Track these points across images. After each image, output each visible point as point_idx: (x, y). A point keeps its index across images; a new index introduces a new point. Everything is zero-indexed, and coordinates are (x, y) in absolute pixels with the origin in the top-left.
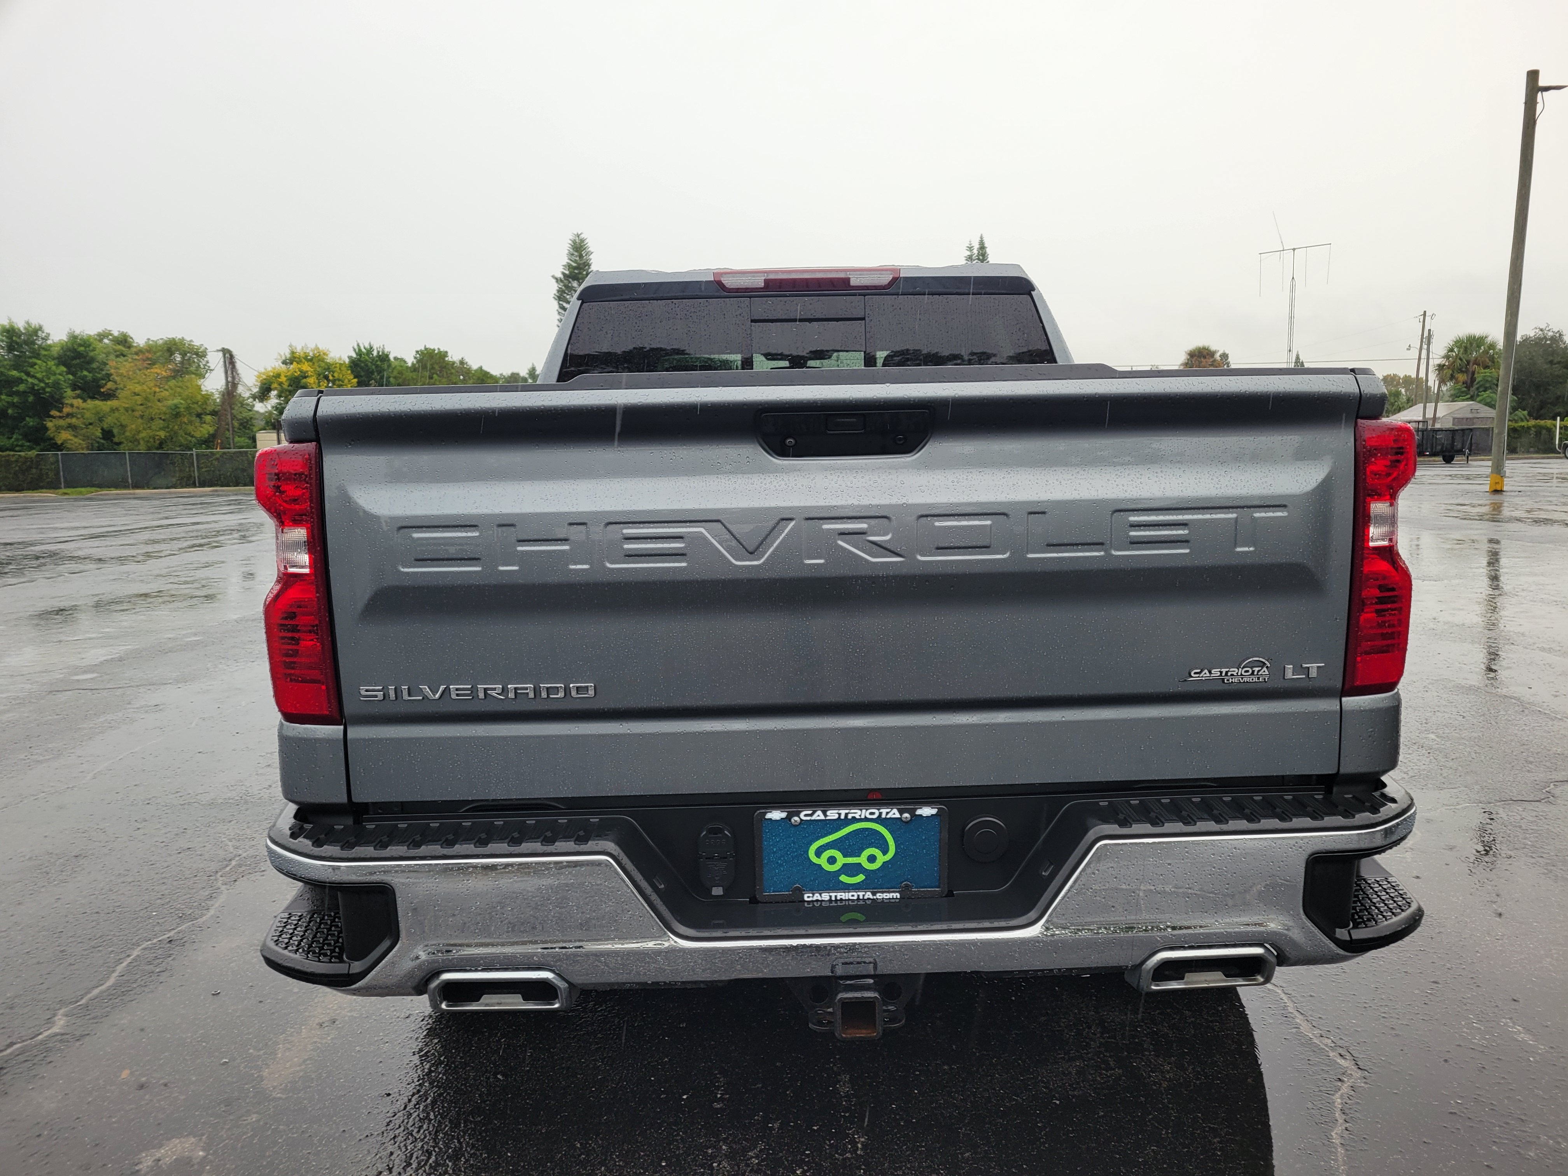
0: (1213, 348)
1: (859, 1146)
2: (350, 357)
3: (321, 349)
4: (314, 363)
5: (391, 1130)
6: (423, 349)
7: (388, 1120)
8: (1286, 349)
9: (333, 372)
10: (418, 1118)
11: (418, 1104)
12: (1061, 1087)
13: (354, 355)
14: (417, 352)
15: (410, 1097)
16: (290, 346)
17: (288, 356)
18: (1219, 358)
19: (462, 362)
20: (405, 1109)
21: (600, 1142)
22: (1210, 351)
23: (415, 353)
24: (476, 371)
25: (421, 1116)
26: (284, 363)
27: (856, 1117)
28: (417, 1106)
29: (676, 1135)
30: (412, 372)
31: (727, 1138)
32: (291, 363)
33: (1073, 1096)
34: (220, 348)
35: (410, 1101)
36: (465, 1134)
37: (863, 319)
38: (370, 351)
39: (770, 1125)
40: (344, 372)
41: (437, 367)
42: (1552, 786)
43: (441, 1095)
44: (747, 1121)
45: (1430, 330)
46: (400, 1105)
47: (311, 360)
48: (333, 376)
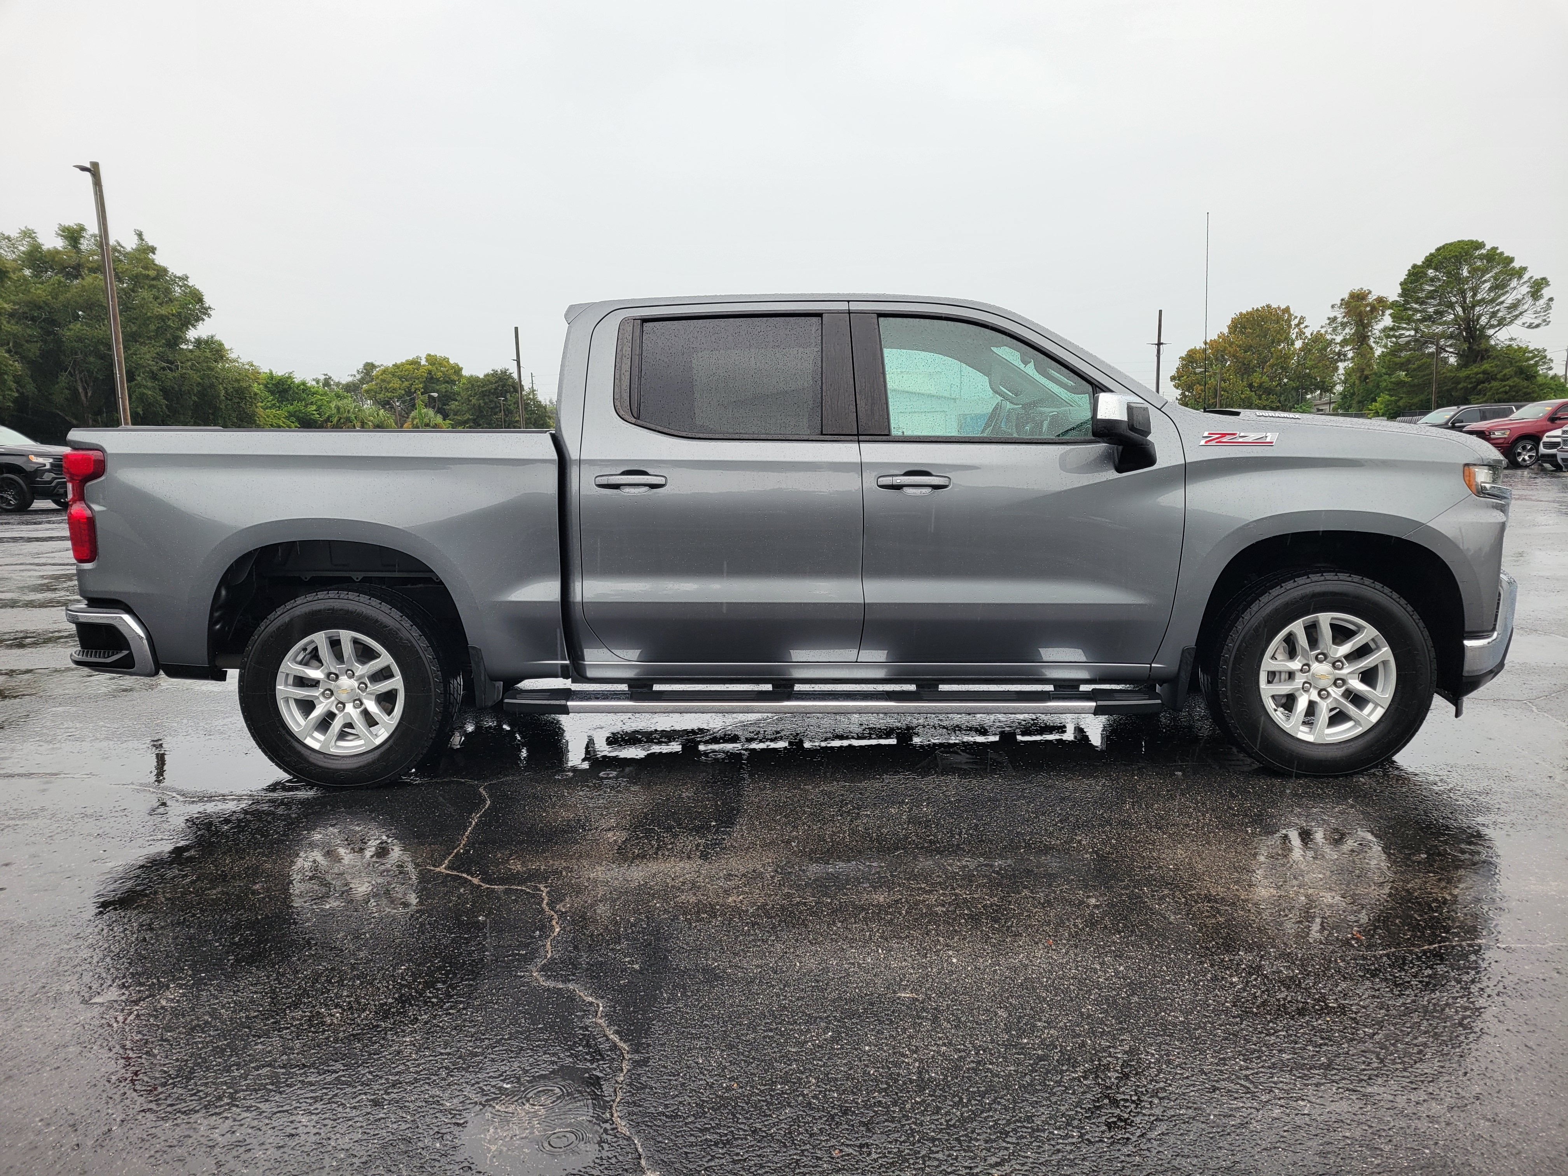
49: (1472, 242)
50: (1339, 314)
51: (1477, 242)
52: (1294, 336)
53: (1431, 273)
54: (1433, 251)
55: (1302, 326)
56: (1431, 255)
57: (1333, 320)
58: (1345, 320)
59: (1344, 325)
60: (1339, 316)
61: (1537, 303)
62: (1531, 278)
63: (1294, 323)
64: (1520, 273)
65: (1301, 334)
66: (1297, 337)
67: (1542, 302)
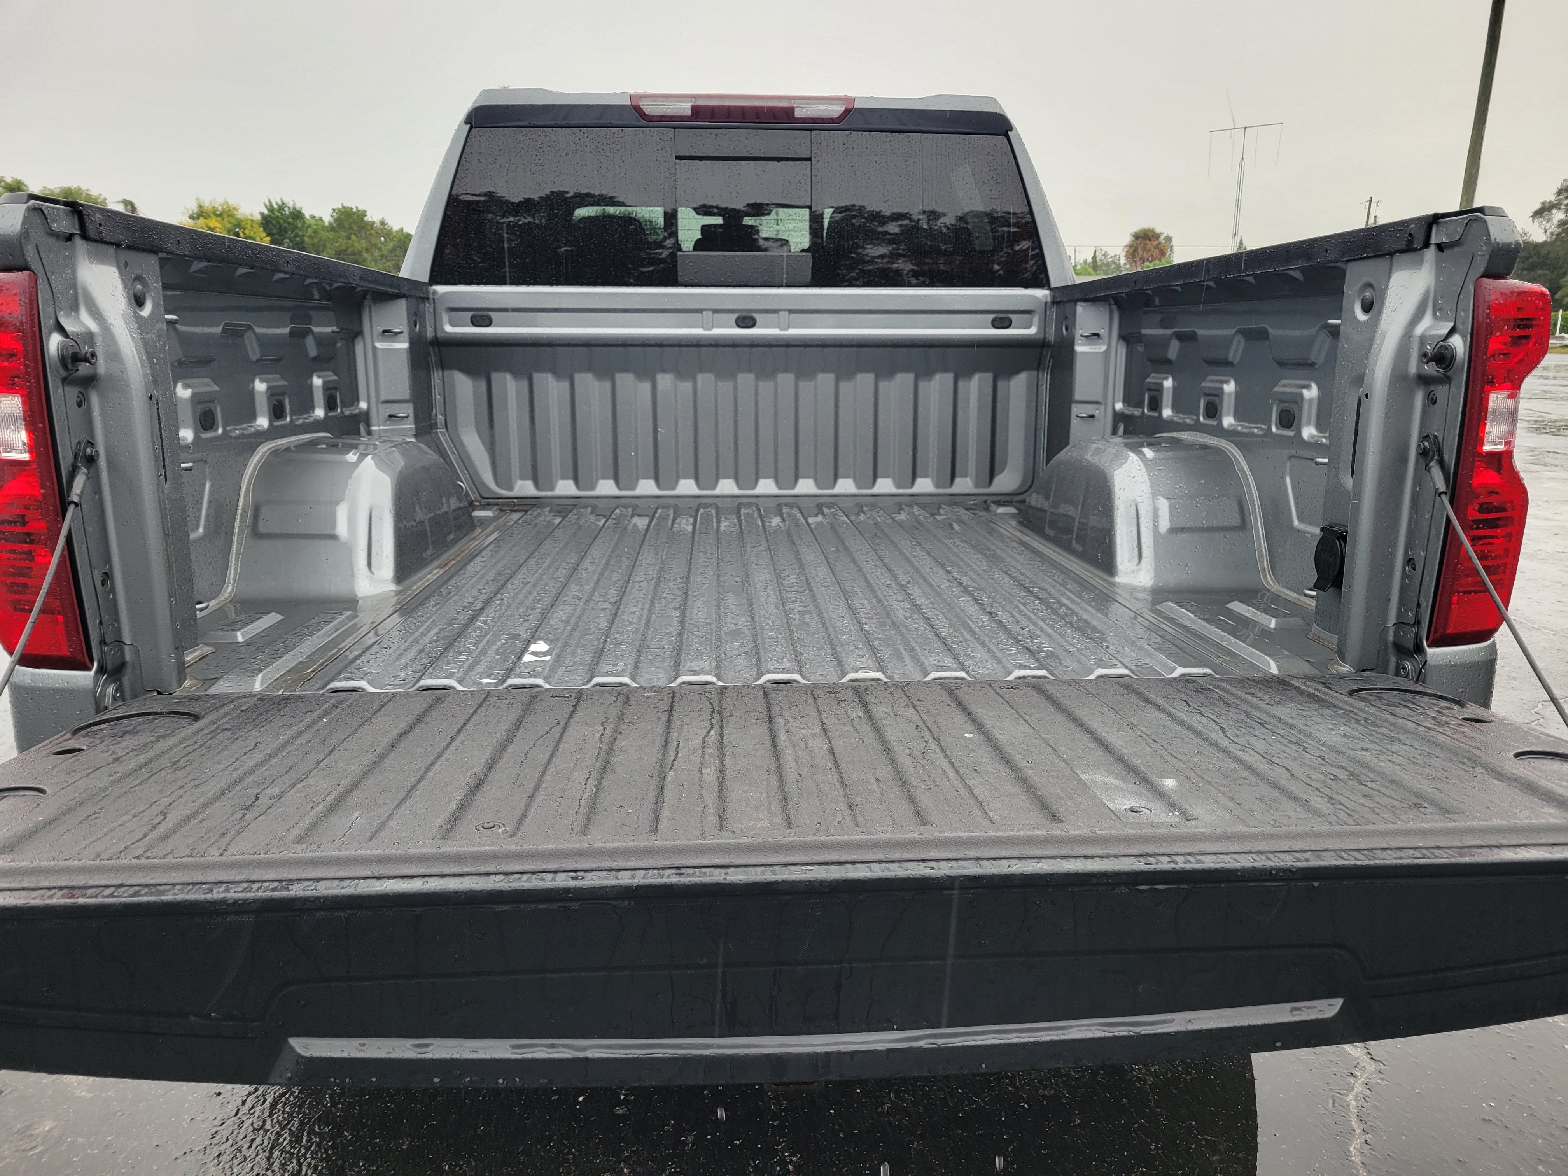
0: (1158, 231)
1: (791, 1167)
2: (262, 214)
3: (230, 203)
4: (223, 219)
5: (216, 1144)
6: (340, 207)
7: (214, 1130)
8: (1232, 233)
9: (245, 229)
10: (251, 1128)
11: (253, 1107)
12: (1029, 1085)
13: (266, 212)
14: (334, 210)
15: (244, 1098)
16: (198, 199)
17: (196, 210)
18: (1163, 241)
19: (383, 223)
20: (237, 1114)
21: (474, 1163)
22: (1155, 233)
23: (331, 211)
24: (397, 232)
25: (255, 1126)
26: (192, 217)
27: (787, 1127)
28: (252, 1111)
29: (567, 1154)
30: (328, 231)
31: (630, 1157)
32: (198, 218)
33: (1045, 1097)
34: (121, 199)
35: (244, 1103)
36: (307, 1150)
37: (809, 159)
38: (282, 207)
39: (683, 1138)
40: (255, 230)
41: (355, 227)
42: (1540, 706)
43: (282, 1095)
44: (655, 1133)
45: (1375, 217)
46: (231, 1108)
47: (220, 215)
48: (244, 233)
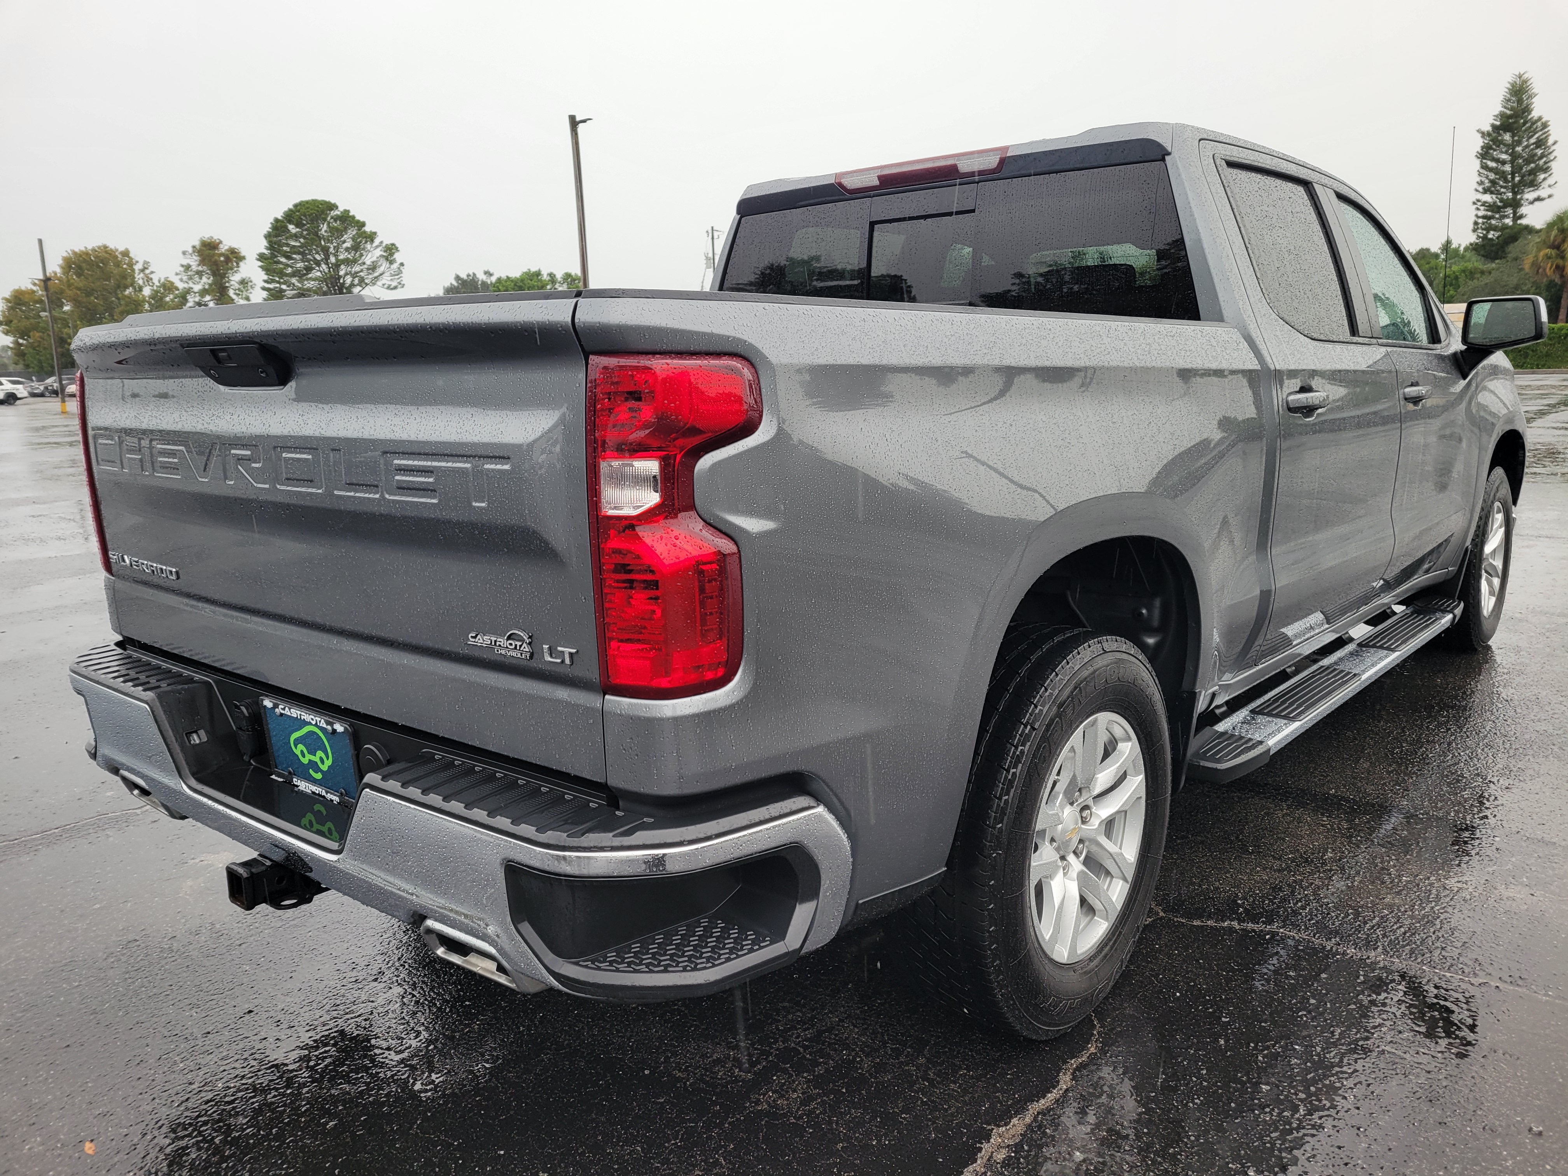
37: (974, 211)
49: (326, 202)
50: (194, 262)
51: (329, 203)
52: (141, 282)
53: (291, 227)
54: (291, 207)
55: (147, 272)
56: (290, 210)
57: (187, 268)
58: (200, 268)
59: (200, 274)
60: (191, 264)
61: (392, 267)
62: (381, 242)
63: (137, 267)
64: (371, 237)
65: (149, 280)
66: (144, 283)
67: (395, 266)
